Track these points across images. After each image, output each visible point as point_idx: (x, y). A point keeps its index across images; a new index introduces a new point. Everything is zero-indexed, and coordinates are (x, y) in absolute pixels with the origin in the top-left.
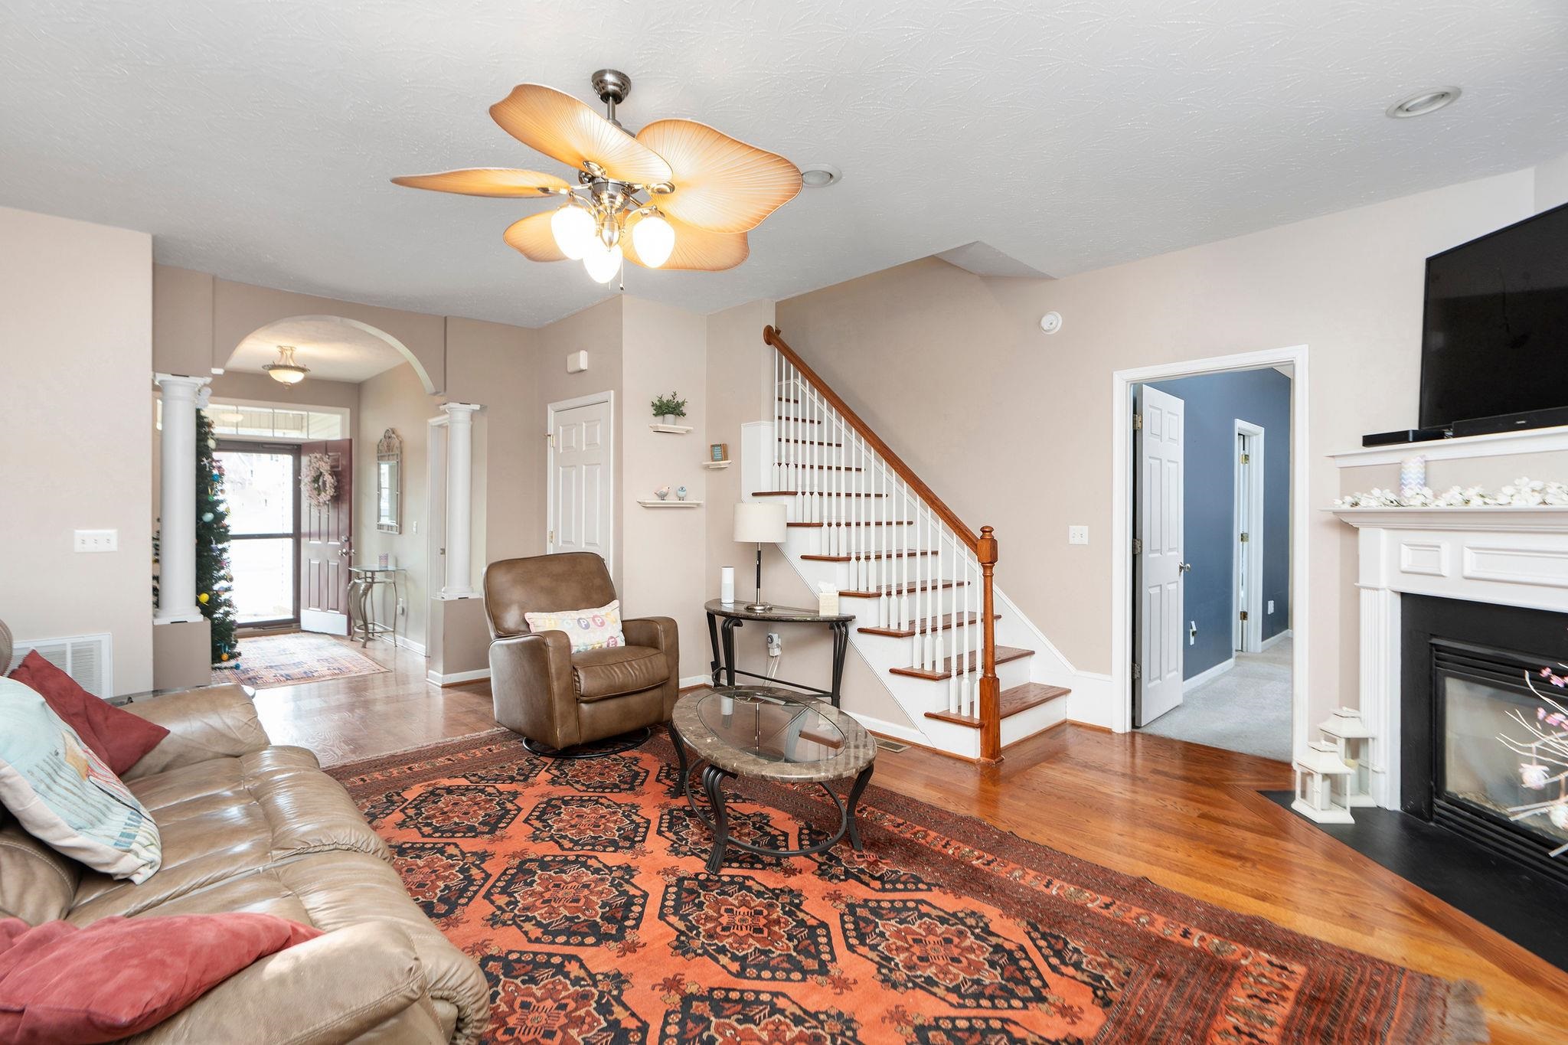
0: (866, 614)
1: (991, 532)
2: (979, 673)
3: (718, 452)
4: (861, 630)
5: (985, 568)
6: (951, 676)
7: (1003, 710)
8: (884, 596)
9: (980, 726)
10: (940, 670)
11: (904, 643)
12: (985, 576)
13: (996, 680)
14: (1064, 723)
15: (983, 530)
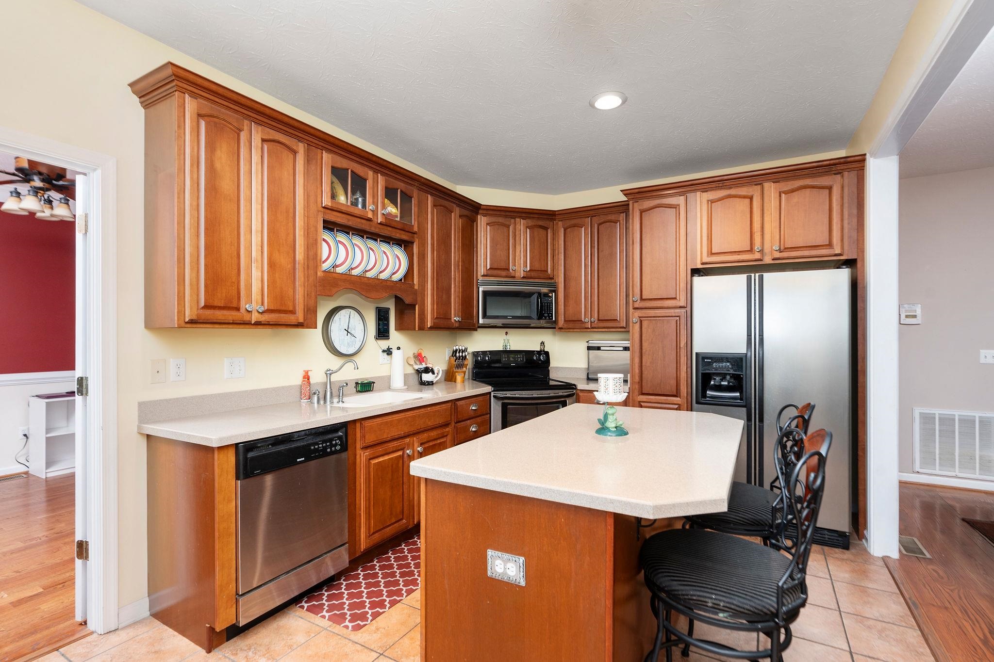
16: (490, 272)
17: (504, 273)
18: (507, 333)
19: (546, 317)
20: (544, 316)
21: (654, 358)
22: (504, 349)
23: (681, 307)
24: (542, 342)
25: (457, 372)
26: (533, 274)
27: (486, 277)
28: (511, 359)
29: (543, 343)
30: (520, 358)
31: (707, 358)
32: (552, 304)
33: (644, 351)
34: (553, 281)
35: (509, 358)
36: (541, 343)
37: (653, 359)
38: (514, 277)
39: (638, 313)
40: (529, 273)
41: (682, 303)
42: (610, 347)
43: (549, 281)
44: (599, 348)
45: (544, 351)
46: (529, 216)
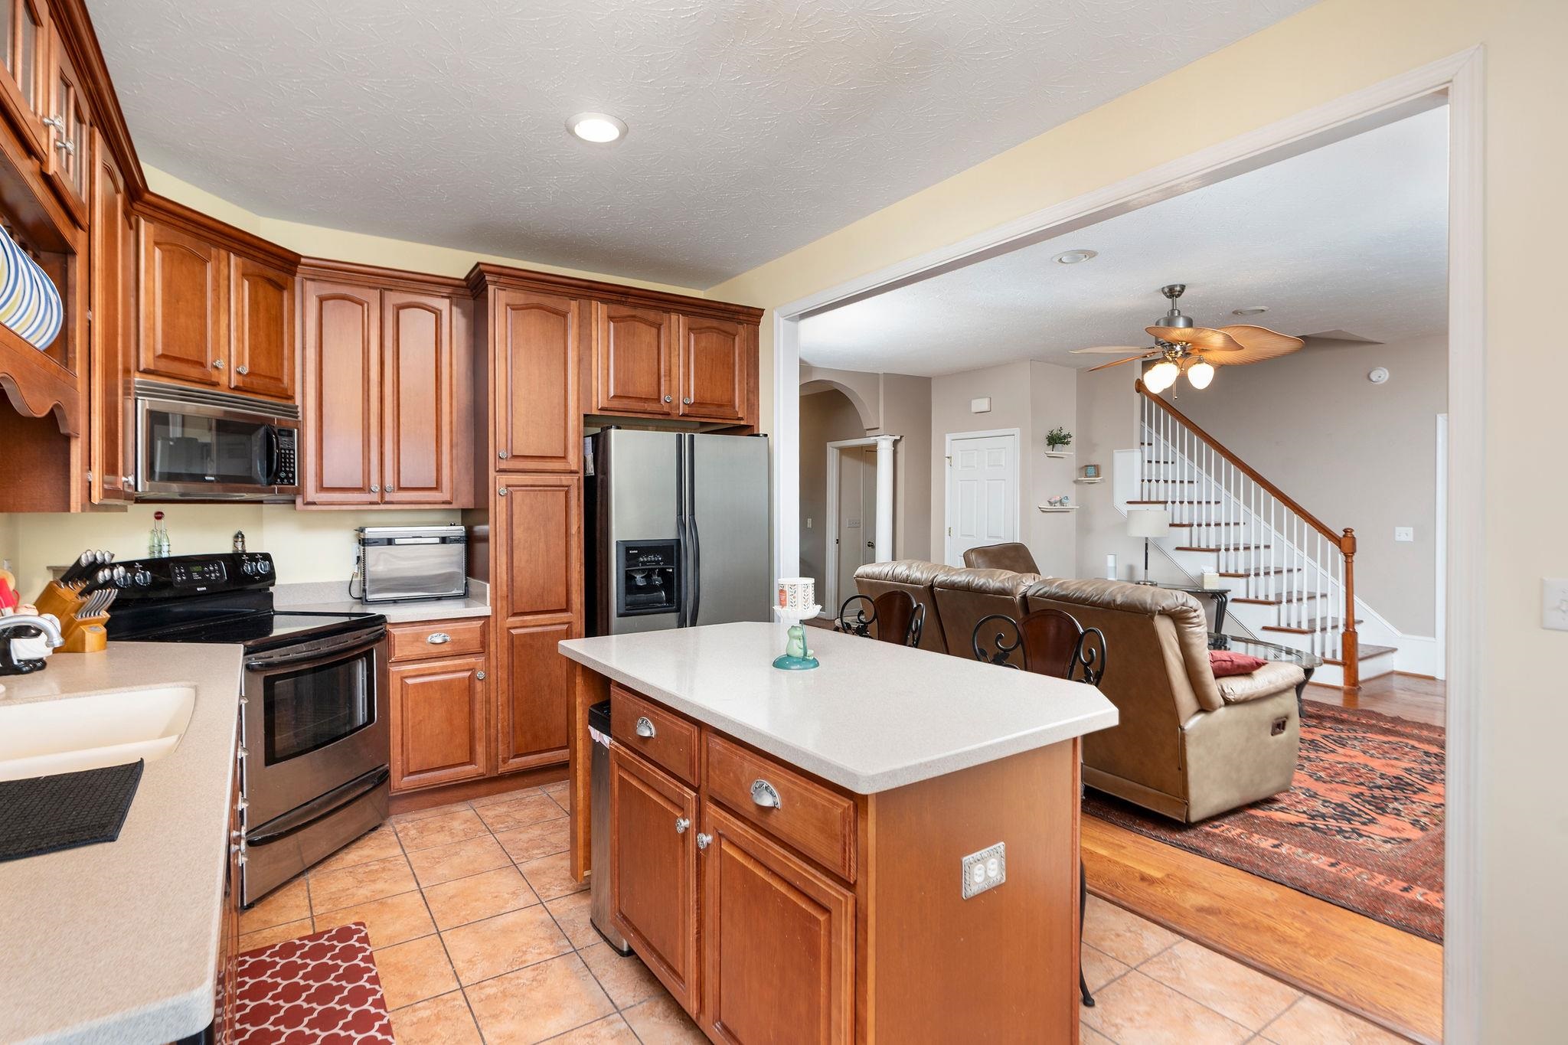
0: (1237, 588)
1: (1351, 532)
2: (1341, 629)
3: (1091, 471)
4: (1234, 600)
5: (1346, 555)
6: (1315, 631)
7: (1360, 655)
8: (1252, 576)
9: (1343, 664)
10: (1305, 627)
11: (1274, 609)
12: (1346, 562)
13: (1355, 633)
14: (1391, 673)
15: (1345, 531)
16: (163, 366)
17: (194, 372)
18: (159, 516)
19: (282, 480)
20: (280, 478)
21: (532, 553)
22: (156, 556)
23: (572, 472)
24: (240, 533)
25: (85, 623)
26: (257, 382)
27: (150, 377)
28: (196, 577)
29: (239, 536)
30: (214, 571)
31: (634, 549)
32: (294, 451)
33: (515, 542)
34: (290, 403)
35: (189, 573)
36: (236, 537)
37: (530, 555)
38: (215, 384)
39: (504, 479)
40: (248, 380)
41: (574, 467)
42: (414, 537)
43: (284, 402)
44: (390, 542)
45: (244, 552)
46: (247, 250)
